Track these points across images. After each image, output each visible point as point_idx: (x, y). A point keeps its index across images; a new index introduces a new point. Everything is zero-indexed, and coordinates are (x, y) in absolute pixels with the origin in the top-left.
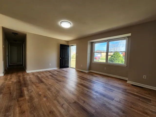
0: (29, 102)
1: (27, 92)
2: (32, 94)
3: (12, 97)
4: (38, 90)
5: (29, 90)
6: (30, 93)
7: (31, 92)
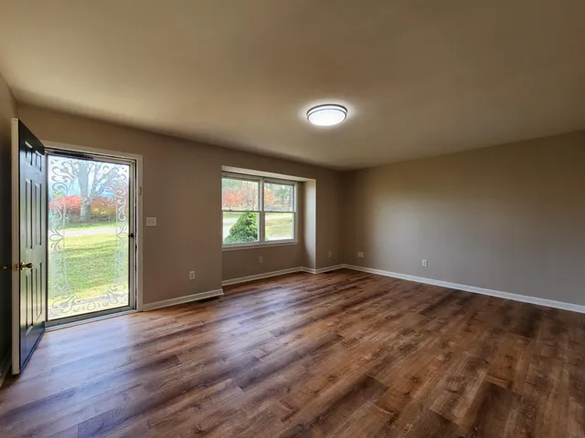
0: (487, 362)
1: (468, 388)
2: (460, 372)
3: (524, 413)
4: (432, 368)
5: (455, 389)
6: (464, 379)
7: (458, 379)
